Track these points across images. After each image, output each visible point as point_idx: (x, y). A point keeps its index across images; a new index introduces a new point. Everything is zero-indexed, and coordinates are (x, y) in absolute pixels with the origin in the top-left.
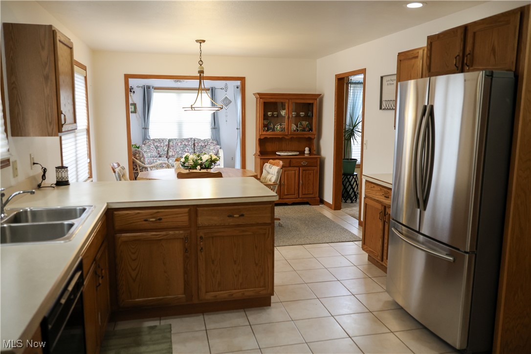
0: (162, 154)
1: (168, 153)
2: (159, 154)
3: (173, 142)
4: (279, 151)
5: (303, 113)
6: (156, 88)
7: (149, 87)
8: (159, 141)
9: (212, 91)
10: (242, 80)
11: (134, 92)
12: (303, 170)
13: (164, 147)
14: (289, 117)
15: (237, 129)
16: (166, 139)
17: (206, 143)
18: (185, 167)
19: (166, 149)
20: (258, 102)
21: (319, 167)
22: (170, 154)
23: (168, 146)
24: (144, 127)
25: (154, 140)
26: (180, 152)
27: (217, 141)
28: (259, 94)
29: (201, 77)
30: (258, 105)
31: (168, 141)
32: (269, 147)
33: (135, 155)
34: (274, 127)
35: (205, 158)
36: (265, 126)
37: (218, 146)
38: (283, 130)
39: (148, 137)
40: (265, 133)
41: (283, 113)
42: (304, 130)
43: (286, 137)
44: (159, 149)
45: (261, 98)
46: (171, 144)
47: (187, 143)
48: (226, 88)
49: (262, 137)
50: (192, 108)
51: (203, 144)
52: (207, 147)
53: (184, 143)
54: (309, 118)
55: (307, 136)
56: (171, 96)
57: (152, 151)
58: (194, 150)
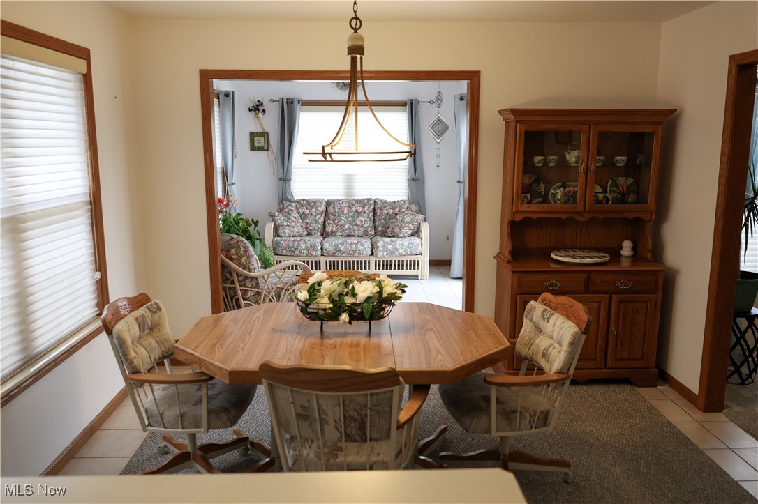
0: (314, 229)
1: (324, 227)
2: (307, 228)
3: (334, 207)
4: (556, 249)
5: (624, 158)
6: (304, 103)
7: (291, 102)
8: (309, 203)
9: (412, 107)
10: (473, 77)
11: (264, 111)
12: (620, 302)
13: (316, 215)
14: (587, 170)
15: (459, 182)
16: (320, 201)
17: (397, 209)
18: (309, 313)
19: (321, 220)
20: (511, 132)
21: (660, 294)
22: (329, 229)
23: (326, 215)
24: (281, 176)
25: (298, 202)
26: (347, 226)
28: (513, 111)
30: (511, 139)
31: (324, 203)
32: (534, 239)
33: (227, 250)
34: (548, 191)
35: (364, 290)
36: (526, 189)
37: (420, 217)
38: (570, 198)
39: (289, 196)
40: (525, 207)
41: (572, 157)
42: (622, 200)
43: (578, 218)
44: (307, 220)
45: (517, 122)
46: (331, 210)
47: (360, 209)
48: (439, 101)
49: (518, 218)
50: (324, 154)
51: (391, 211)
52: (398, 217)
53: (354, 209)
54: (635, 169)
55: (631, 216)
57: (293, 224)
58: (374, 222)
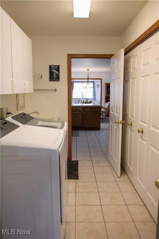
3: (80, 99)
6: (75, 82)
7: (73, 82)
8: (76, 99)
9: (94, 82)
10: (101, 79)
13: (77, 101)
16: (78, 98)
23: (79, 101)
25: (74, 98)
27: (94, 99)
28: (105, 83)
29: (88, 79)
37: (95, 101)
39: (72, 98)
49: (106, 96)
56: (80, 84)
